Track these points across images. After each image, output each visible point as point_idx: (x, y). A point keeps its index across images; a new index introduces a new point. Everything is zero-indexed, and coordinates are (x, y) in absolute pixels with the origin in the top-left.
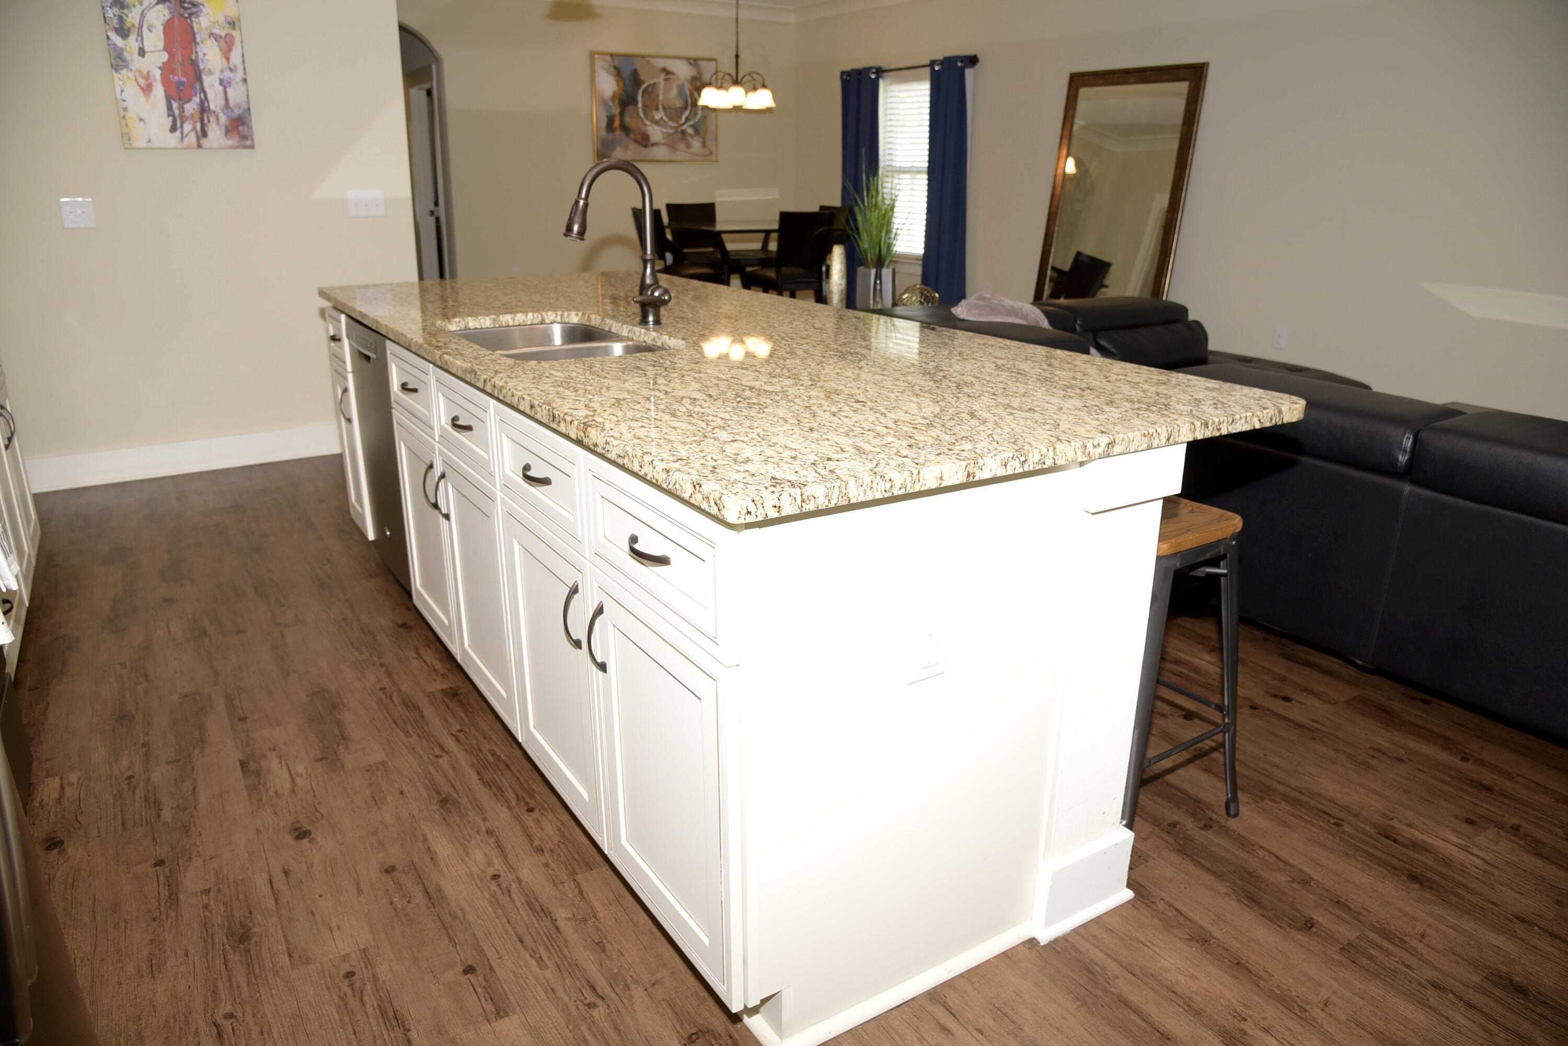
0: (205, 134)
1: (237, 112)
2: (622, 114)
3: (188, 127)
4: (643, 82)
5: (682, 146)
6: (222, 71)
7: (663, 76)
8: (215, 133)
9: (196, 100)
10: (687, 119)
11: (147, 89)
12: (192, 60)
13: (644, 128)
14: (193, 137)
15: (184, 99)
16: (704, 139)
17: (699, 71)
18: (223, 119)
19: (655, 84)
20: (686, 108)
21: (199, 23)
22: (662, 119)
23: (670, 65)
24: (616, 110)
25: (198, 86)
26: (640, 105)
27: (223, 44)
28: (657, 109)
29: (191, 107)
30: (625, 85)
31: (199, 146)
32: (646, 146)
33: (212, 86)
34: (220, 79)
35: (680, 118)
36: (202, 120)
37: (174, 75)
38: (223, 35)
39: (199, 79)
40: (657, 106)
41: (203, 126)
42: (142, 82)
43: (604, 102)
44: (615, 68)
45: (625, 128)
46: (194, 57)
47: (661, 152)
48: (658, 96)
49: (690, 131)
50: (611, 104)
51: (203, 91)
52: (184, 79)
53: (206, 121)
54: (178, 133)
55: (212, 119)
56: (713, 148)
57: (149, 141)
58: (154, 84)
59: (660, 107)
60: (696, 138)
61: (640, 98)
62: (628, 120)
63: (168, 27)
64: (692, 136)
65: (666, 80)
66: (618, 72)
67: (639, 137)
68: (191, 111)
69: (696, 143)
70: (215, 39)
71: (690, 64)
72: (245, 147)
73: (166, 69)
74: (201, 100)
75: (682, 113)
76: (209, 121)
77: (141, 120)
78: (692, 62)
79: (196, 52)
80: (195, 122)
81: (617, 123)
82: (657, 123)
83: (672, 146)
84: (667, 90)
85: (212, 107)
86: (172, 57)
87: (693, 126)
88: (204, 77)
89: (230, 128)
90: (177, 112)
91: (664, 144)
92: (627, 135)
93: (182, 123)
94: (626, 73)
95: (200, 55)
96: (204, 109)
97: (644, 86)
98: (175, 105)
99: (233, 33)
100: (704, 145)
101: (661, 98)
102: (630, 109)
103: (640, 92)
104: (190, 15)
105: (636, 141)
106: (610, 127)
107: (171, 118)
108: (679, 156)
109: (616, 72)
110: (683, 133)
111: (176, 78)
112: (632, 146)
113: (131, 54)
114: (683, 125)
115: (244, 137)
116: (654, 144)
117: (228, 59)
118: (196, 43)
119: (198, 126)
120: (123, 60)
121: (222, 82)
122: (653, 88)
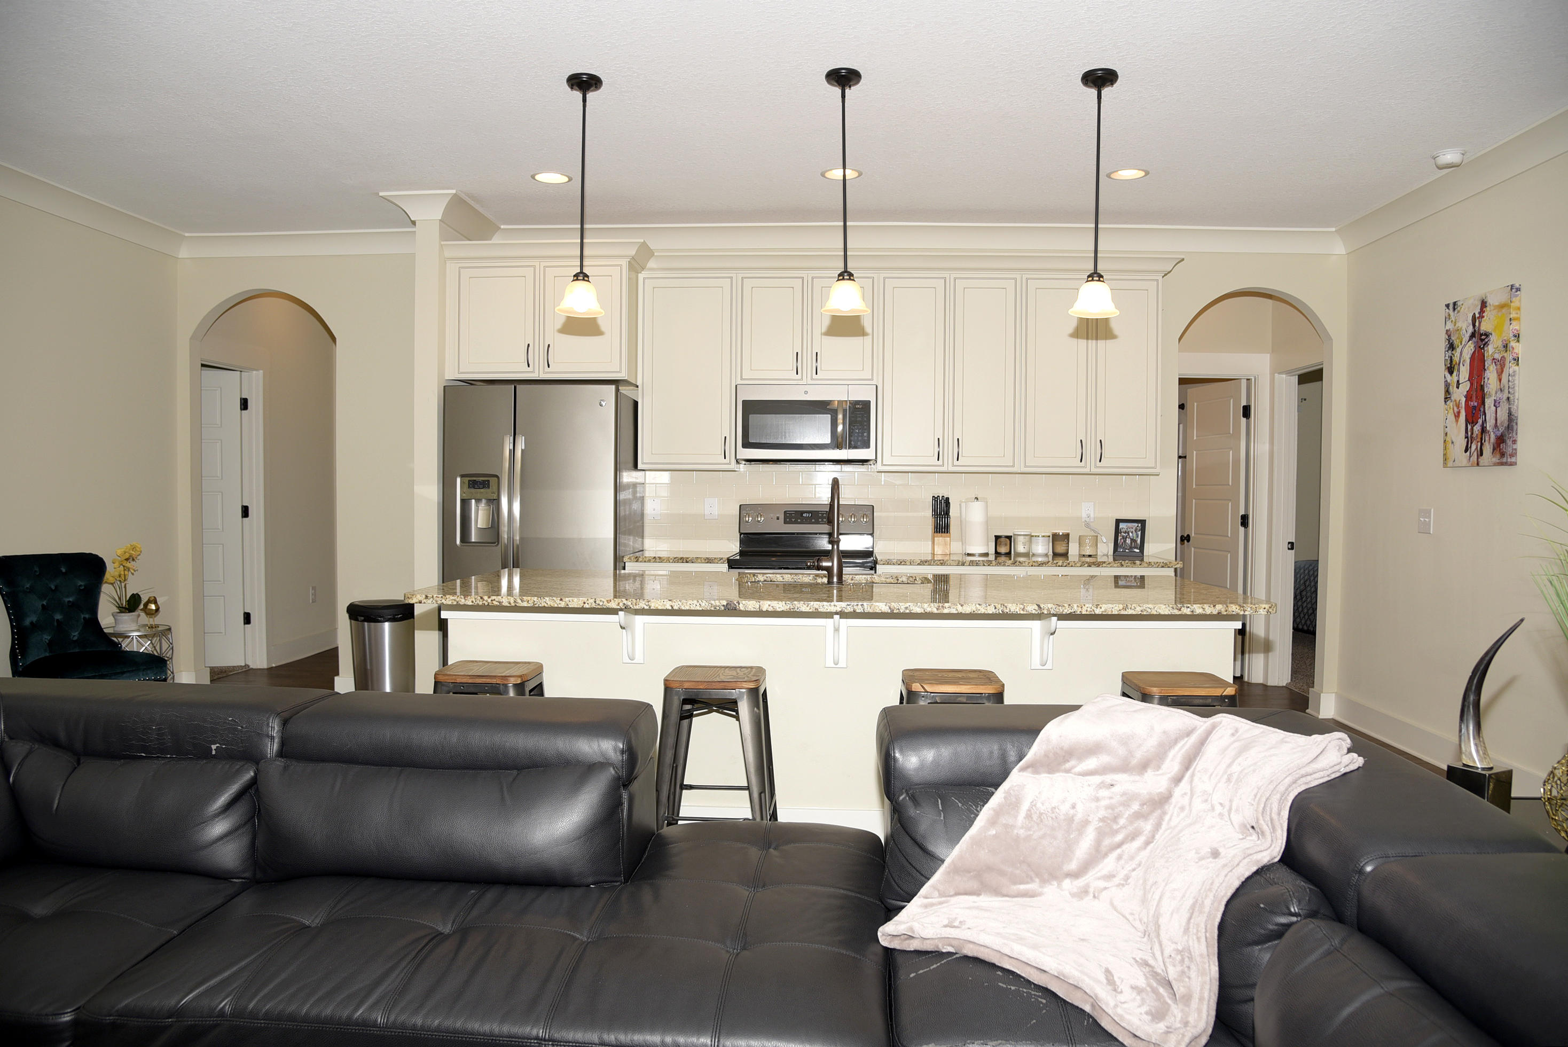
0: (1482, 454)
1: (1501, 430)
3: (1474, 447)
6: (1496, 393)
8: (1488, 449)
9: (1480, 421)
11: (1457, 416)
12: (1482, 386)
14: (1475, 453)
15: (1474, 423)
18: (1493, 437)
21: (1488, 351)
25: (1482, 410)
27: (1499, 367)
29: (1477, 428)
31: (1478, 464)
33: (1490, 407)
34: (1494, 400)
36: (1481, 439)
37: (1471, 401)
38: (1500, 359)
39: (1483, 403)
41: (1482, 444)
42: (1456, 410)
46: (1482, 383)
51: (1485, 414)
52: (1476, 404)
53: (1483, 441)
54: (1468, 453)
55: (1487, 439)
57: (1454, 461)
58: (1461, 411)
63: (1472, 358)
68: (1477, 432)
70: (1495, 363)
72: (1502, 464)
73: (1468, 397)
74: (1482, 421)
76: (1485, 441)
77: (1453, 443)
79: (1484, 378)
80: (1478, 442)
85: (1488, 428)
86: (1472, 384)
88: (1486, 400)
89: (1495, 445)
90: (1469, 433)
93: (1471, 443)
95: (1486, 379)
96: (1483, 430)
98: (1469, 427)
99: (1505, 355)
104: (1484, 345)
107: (1466, 439)
111: (1472, 403)
113: (1453, 386)
115: (1503, 455)
117: (1500, 380)
118: (1485, 370)
119: (1479, 444)
120: (1449, 394)
121: (1495, 401)
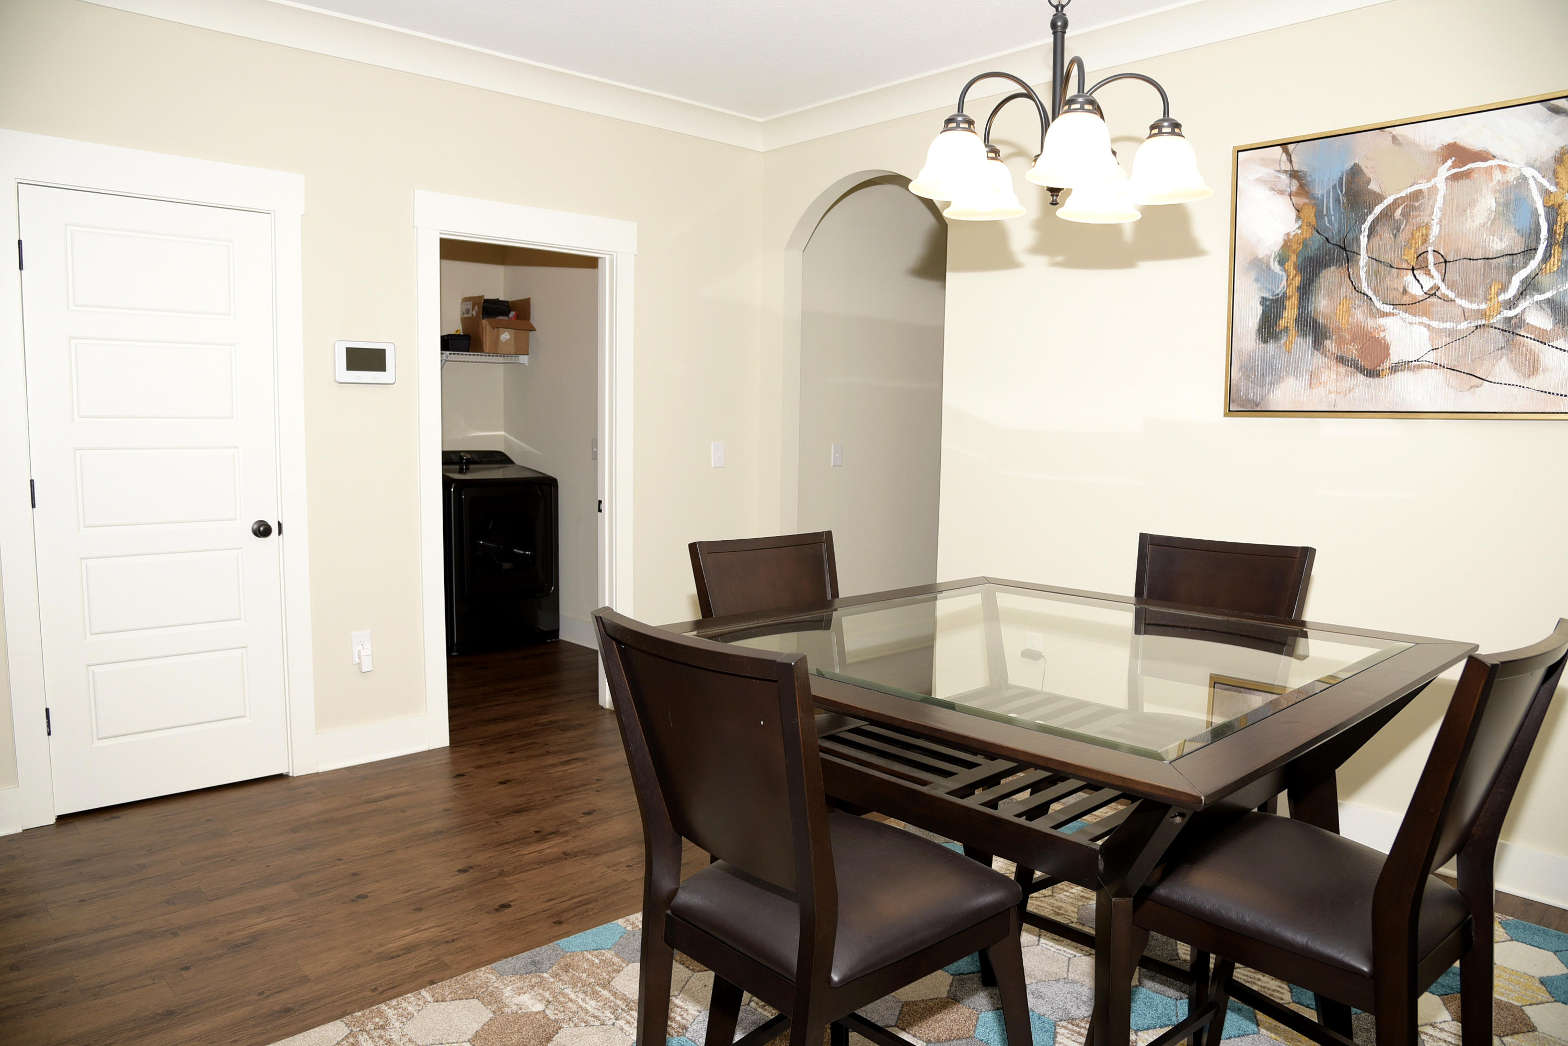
2: (1305, 291)
4: (1379, 198)
5: (1503, 369)
7: (1446, 170)
10: (1529, 286)
13: (1371, 323)
19: (1417, 195)
20: (1530, 251)
22: (1432, 293)
23: (1477, 132)
24: (1289, 284)
26: (1363, 259)
28: (1419, 266)
30: (1319, 215)
32: (1373, 373)
35: (1504, 288)
40: (1422, 255)
43: (1259, 266)
44: (1294, 175)
45: (1313, 327)
48: (1428, 227)
49: (1540, 320)
50: (1276, 268)
59: (1430, 257)
61: (1363, 240)
62: (1322, 304)
64: (1543, 339)
65: (1458, 177)
66: (1301, 185)
67: (1352, 351)
71: (1551, 114)
75: (1512, 270)
78: (1557, 107)
81: (1290, 314)
82: (1416, 306)
83: (1467, 370)
84: (1460, 208)
91: (1440, 365)
92: (1318, 343)
94: (1328, 180)
97: (1378, 209)
101: (1435, 231)
102: (1330, 276)
103: (1366, 226)
105: (1344, 360)
106: (1267, 327)
109: (1295, 186)
110: (1512, 328)
112: (1332, 373)
114: (1509, 304)
116: (1404, 367)
122: (1405, 215)
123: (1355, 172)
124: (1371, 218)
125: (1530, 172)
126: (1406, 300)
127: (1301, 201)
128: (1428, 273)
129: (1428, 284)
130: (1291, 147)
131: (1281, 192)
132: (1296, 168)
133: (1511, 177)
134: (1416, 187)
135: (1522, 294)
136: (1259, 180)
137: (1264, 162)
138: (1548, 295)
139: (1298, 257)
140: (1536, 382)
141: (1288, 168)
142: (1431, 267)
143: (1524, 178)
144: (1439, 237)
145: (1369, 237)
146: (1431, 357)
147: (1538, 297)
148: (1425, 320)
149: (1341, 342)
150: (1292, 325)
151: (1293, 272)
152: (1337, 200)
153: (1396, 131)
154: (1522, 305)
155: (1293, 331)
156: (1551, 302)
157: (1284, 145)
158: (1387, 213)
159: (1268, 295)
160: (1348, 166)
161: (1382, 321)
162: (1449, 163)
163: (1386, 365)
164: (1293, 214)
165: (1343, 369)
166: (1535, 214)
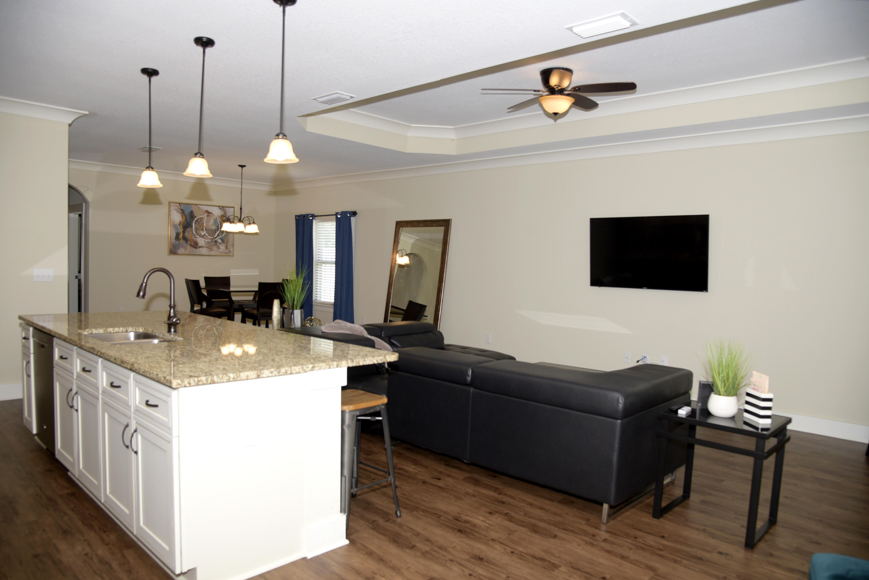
2: (184, 232)
4: (196, 217)
5: (215, 248)
7: (206, 214)
10: (218, 235)
13: (195, 239)
16: (227, 245)
17: (225, 212)
19: (202, 218)
20: (218, 230)
22: (205, 235)
23: (210, 209)
24: (181, 230)
26: (194, 228)
28: (203, 230)
30: (186, 218)
32: (196, 248)
35: (215, 235)
40: (203, 228)
43: (175, 226)
44: (181, 210)
45: (185, 239)
47: (204, 251)
48: (203, 223)
49: (220, 241)
50: (178, 227)
56: (231, 250)
59: (204, 229)
60: (222, 244)
61: (194, 224)
62: (187, 234)
64: (220, 243)
65: (207, 216)
66: (183, 212)
67: (192, 243)
69: (222, 247)
71: (220, 209)
75: (215, 232)
78: (221, 208)
81: (181, 236)
82: (202, 237)
83: (210, 248)
84: (208, 221)
87: (221, 239)
91: (206, 247)
92: (186, 242)
94: (187, 212)
97: (196, 219)
100: (227, 248)
101: (205, 224)
102: (189, 229)
103: (194, 222)
105: (191, 245)
106: (177, 237)
108: (213, 253)
109: (182, 212)
110: (216, 242)
112: (189, 247)
114: (216, 238)
116: (201, 247)
122: (200, 221)
123: (192, 212)
124: (195, 220)
125: (218, 217)
126: (201, 235)
127: (183, 215)
128: (204, 231)
129: (204, 233)
130: (181, 204)
131: (179, 212)
132: (182, 208)
133: (215, 218)
134: (202, 216)
135: (217, 236)
136: (175, 209)
137: (176, 206)
138: (221, 237)
139: (183, 225)
140: (219, 250)
141: (180, 208)
142: (204, 230)
143: (217, 218)
144: (205, 226)
145: (195, 224)
146: (205, 246)
147: (220, 237)
148: (204, 239)
149: (190, 242)
150: (182, 238)
151: (182, 228)
152: (189, 216)
153: (199, 206)
154: (217, 238)
155: (182, 240)
156: (221, 238)
157: (180, 204)
158: (197, 220)
159: (177, 232)
160: (191, 210)
161: (197, 239)
162: (207, 213)
163: (198, 247)
164: (181, 217)
165: (191, 247)
166: (218, 224)
